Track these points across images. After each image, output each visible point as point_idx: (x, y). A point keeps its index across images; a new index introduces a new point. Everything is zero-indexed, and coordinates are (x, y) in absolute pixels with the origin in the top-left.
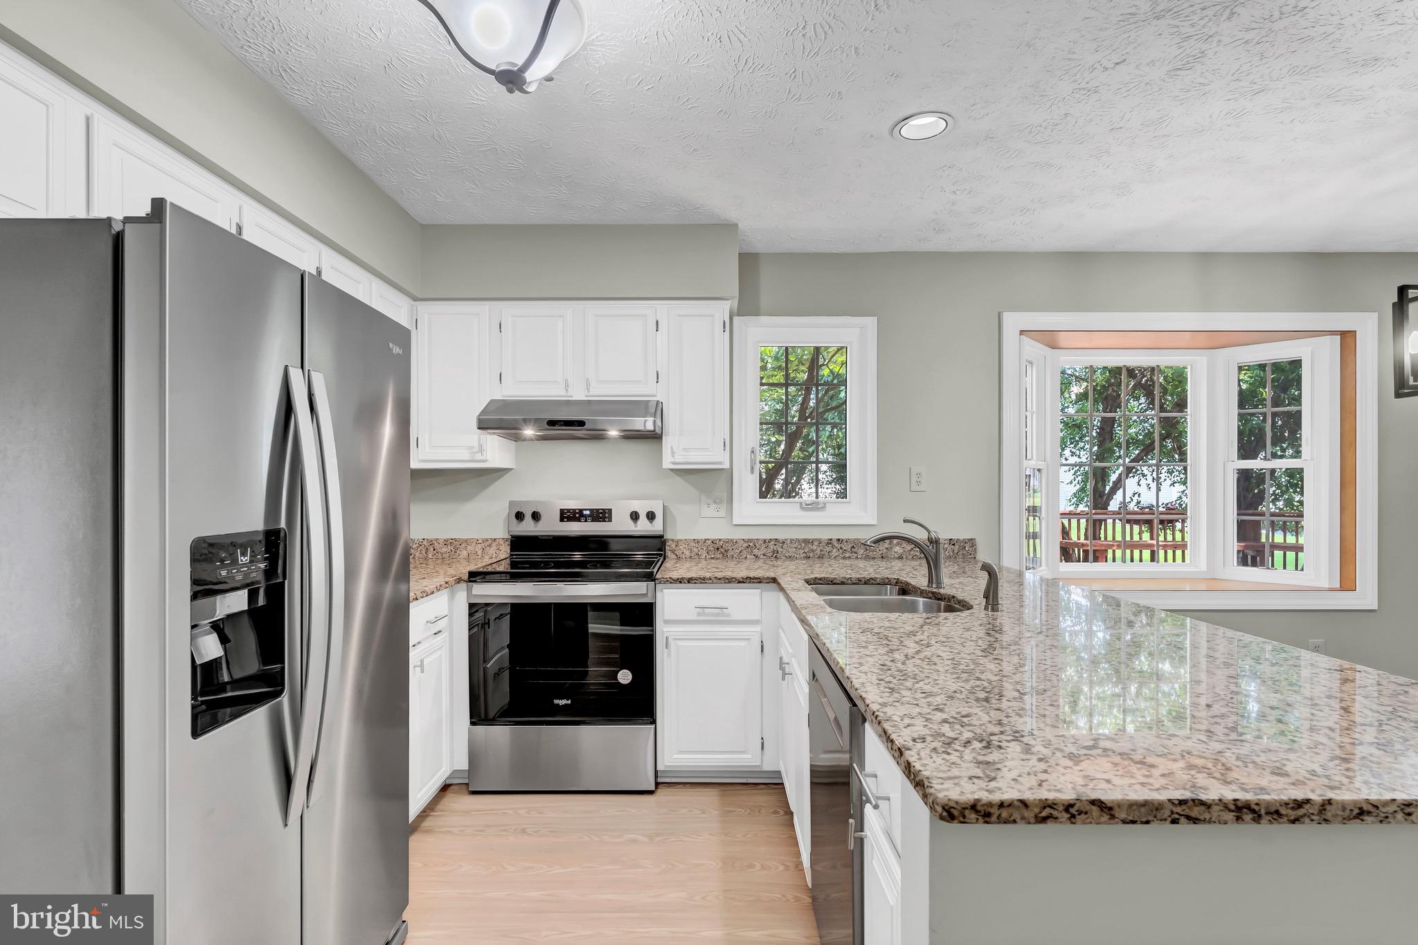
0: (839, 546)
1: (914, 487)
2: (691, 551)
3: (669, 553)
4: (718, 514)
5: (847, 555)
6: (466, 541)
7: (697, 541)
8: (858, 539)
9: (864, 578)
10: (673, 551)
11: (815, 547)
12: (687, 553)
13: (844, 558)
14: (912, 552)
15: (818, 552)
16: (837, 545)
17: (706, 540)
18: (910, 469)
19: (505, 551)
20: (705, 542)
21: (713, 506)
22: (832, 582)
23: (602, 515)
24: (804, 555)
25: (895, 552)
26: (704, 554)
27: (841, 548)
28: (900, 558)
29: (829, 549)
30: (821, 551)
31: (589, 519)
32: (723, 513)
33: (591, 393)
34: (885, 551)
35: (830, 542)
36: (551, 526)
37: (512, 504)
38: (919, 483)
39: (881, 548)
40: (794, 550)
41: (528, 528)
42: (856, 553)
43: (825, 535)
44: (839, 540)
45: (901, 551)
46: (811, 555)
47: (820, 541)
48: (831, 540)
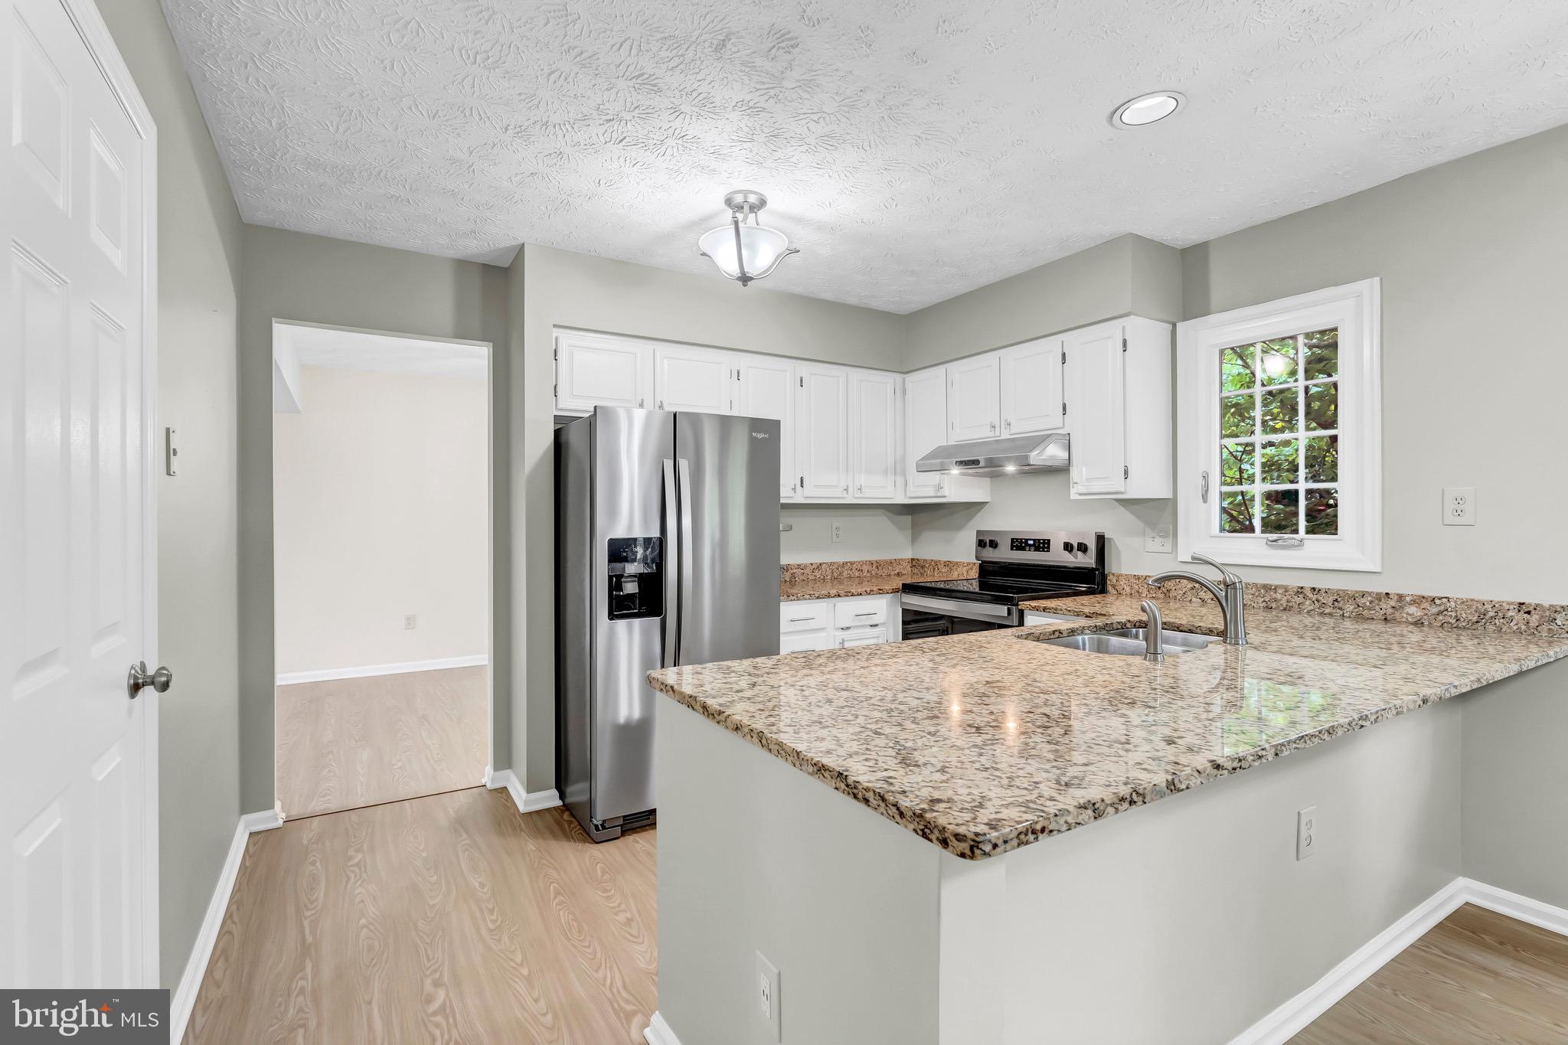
0: (1314, 598)
1: (1450, 519)
2: (1132, 588)
3: (1110, 588)
4: (1164, 549)
5: (1327, 611)
6: (957, 563)
7: (1138, 578)
8: (1344, 591)
9: (1216, 628)
10: (1114, 586)
11: (1279, 596)
12: (1128, 589)
13: (1322, 614)
14: (1441, 618)
15: (1284, 602)
16: (1311, 596)
17: (1146, 576)
18: (1443, 490)
19: (974, 573)
20: (1145, 579)
21: (1158, 540)
22: (1178, 628)
23: (1043, 545)
24: (1264, 604)
25: (1408, 614)
26: (1145, 592)
27: (1318, 601)
28: (1418, 623)
29: (1300, 600)
30: (1288, 601)
31: (1033, 548)
32: (1168, 548)
33: (1013, 431)
34: (1390, 611)
35: (1300, 591)
36: (1005, 554)
37: (979, 532)
38: (1459, 513)
39: (1384, 606)
40: (1251, 596)
41: (990, 554)
42: (1340, 608)
43: (1294, 581)
44: (1314, 589)
45: (1419, 614)
46: (1274, 605)
47: (1286, 589)
48: (1302, 588)
